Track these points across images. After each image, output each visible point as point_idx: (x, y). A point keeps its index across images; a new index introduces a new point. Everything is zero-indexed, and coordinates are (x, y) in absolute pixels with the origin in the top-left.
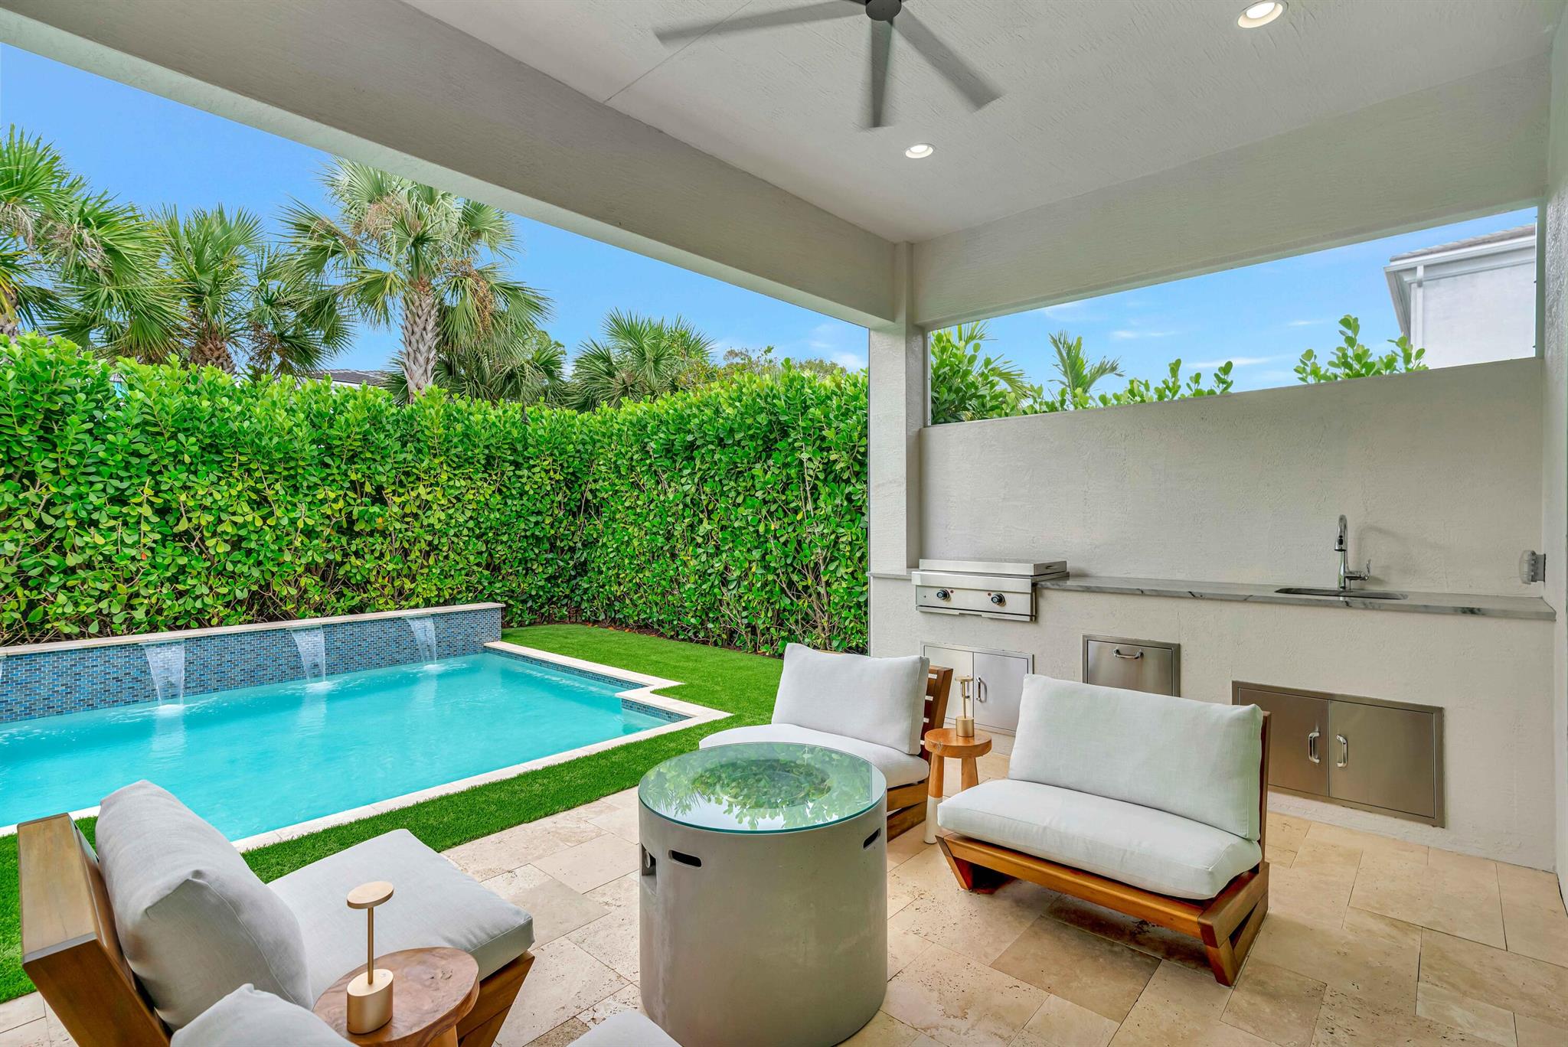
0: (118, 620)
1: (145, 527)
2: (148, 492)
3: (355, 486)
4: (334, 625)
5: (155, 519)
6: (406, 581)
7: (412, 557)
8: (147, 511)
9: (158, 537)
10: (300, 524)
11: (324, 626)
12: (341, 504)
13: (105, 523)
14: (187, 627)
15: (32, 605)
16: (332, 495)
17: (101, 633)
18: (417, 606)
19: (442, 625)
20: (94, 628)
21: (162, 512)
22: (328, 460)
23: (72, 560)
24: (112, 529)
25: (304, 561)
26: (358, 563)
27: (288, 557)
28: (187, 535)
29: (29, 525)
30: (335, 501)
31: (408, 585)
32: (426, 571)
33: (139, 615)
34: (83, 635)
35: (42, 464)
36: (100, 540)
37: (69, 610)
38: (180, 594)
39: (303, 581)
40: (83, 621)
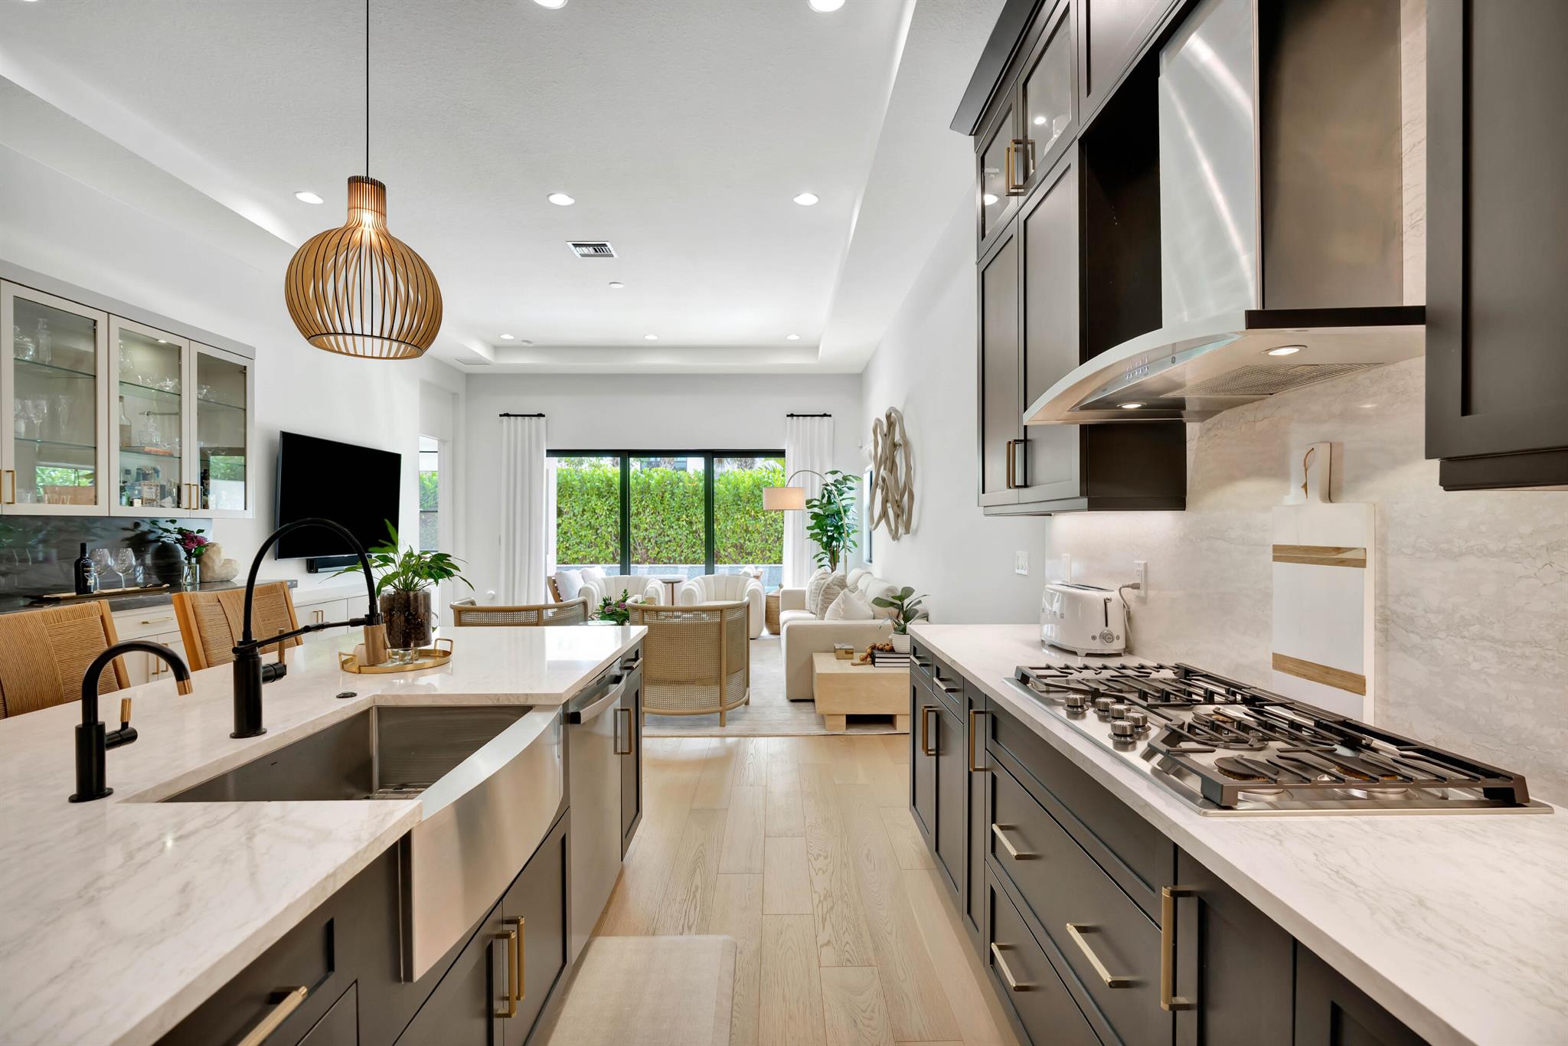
0: (677, 559)
1: (684, 529)
2: (684, 516)
3: (748, 512)
4: (734, 567)
5: (687, 526)
6: (768, 552)
7: (769, 542)
8: (684, 523)
9: (688, 532)
10: (728, 528)
11: (731, 567)
12: (743, 520)
13: (675, 527)
14: (695, 563)
15: (659, 552)
16: (739, 517)
17: (675, 563)
18: (770, 563)
19: (774, 572)
20: (672, 561)
21: (691, 523)
22: (739, 502)
23: (667, 539)
24: (676, 529)
25: (731, 542)
26: (749, 544)
27: (724, 540)
28: (696, 532)
29: (658, 528)
30: (741, 519)
31: (768, 554)
32: (775, 549)
33: (682, 558)
34: (670, 563)
35: (660, 508)
36: (673, 533)
37: (666, 554)
38: (694, 552)
39: (729, 550)
40: (669, 559)
